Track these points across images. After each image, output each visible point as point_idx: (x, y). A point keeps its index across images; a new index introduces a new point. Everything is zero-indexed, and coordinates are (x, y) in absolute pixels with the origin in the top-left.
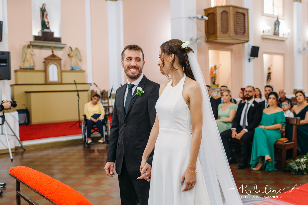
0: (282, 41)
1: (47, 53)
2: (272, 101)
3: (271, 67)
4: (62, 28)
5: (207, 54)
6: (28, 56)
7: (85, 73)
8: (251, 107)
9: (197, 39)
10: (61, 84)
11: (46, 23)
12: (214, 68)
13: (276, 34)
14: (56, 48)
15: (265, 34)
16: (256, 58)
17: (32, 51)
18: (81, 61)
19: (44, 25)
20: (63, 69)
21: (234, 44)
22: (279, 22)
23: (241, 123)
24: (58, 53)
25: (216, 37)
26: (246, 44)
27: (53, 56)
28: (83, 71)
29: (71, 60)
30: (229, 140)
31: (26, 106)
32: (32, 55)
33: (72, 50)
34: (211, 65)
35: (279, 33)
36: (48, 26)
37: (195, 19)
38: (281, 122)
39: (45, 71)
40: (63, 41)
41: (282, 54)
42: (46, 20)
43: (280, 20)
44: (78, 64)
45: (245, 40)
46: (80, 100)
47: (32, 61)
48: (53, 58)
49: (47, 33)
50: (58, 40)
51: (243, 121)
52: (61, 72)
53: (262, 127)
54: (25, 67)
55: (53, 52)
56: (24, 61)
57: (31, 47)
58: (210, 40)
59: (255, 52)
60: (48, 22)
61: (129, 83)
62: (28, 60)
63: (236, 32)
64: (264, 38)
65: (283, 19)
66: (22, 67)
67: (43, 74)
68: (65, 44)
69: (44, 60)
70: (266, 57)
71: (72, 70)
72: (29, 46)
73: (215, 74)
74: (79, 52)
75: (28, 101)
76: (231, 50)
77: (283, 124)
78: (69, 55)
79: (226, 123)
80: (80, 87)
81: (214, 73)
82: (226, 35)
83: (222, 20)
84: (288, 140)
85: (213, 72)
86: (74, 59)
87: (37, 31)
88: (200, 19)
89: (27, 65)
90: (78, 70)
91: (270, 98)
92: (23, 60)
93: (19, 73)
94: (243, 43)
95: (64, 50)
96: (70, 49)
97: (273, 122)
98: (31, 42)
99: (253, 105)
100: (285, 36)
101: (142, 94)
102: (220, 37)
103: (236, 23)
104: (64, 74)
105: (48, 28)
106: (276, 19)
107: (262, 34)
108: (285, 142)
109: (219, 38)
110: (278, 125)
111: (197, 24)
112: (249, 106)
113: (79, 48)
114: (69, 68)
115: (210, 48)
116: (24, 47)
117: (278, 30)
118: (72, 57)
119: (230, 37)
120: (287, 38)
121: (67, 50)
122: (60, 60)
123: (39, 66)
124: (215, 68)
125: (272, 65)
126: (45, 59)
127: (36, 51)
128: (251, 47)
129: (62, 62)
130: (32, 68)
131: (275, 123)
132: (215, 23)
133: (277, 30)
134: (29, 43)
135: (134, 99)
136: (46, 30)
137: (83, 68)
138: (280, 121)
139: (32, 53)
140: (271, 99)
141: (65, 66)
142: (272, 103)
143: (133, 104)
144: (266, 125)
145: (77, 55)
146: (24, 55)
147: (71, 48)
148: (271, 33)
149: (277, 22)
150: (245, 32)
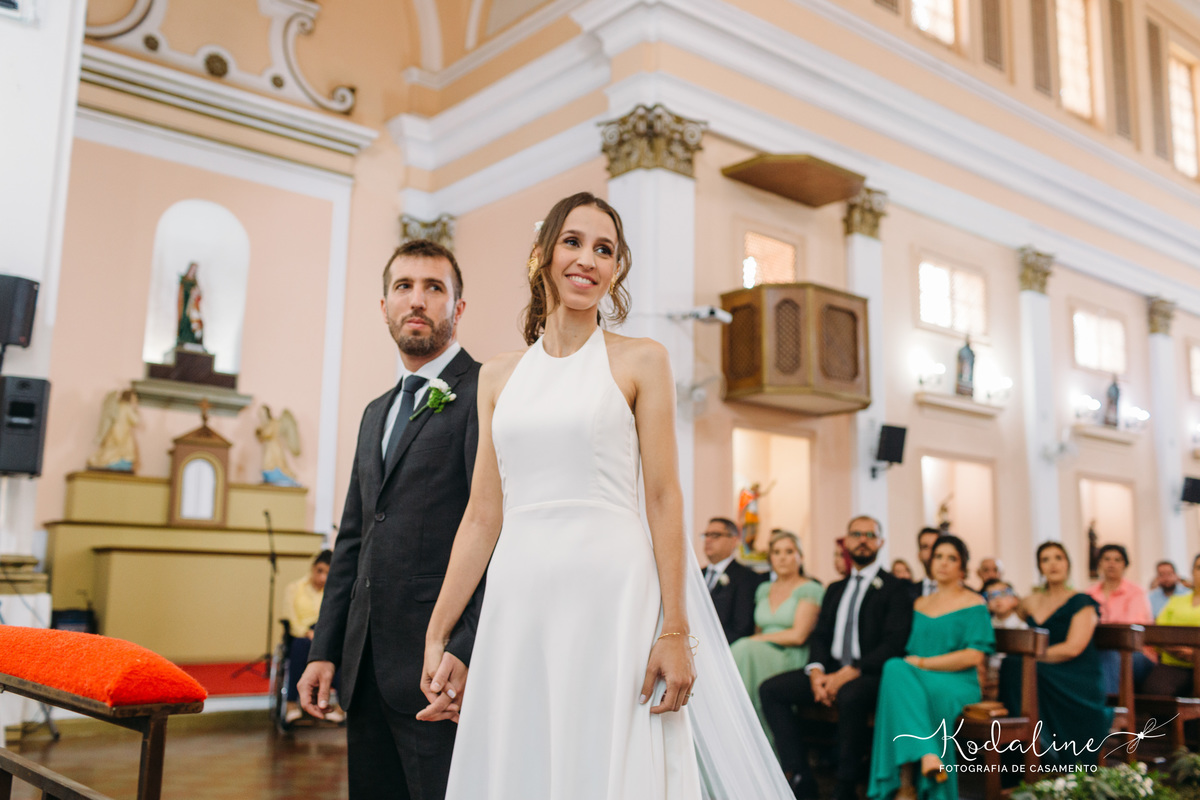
0: (986, 416)
1: (185, 421)
2: (945, 566)
3: (950, 505)
4: (246, 345)
5: (726, 443)
6: (120, 430)
7: (309, 498)
8: (871, 589)
9: (694, 388)
10: (221, 528)
11: (194, 326)
12: (749, 493)
13: (964, 390)
14: (217, 406)
15: (927, 388)
16: (896, 467)
17: (136, 411)
18: (297, 453)
19: (187, 331)
20: (233, 478)
21: (818, 415)
22: (972, 352)
23: (837, 650)
24: (223, 425)
25: (759, 383)
26: (862, 417)
27: (205, 432)
28: (302, 491)
29: (264, 452)
30: (794, 708)
31: (90, 597)
32: (132, 425)
33: (269, 416)
34: (741, 483)
35: (972, 389)
36: (198, 334)
37: (690, 323)
38: (979, 644)
39: (172, 483)
40: (243, 387)
41: (988, 462)
42: (194, 315)
43: (975, 348)
44: (285, 464)
45: (856, 401)
46: (278, 579)
47: (130, 446)
48: (203, 440)
49: (194, 356)
50: (229, 381)
51: (845, 640)
52: (226, 489)
53: (913, 660)
54: (103, 464)
55: (205, 419)
56: (103, 444)
57: (134, 398)
58: (737, 393)
59: (892, 445)
60: (201, 323)
61: (407, 373)
62: (116, 443)
63: (826, 372)
64: (922, 403)
65: (988, 345)
66: (95, 463)
67: (160, 493)
68: (249, 397)
69: (170, 446)
70: (930, 467)
71: (267, 483)
72: (126, 396)
73: (755, 515)
74: (294, 423)
75: (100, 581)
76: (812, 436)
77: (988, 649)
78: (259, 433)
79: (781, 647)
80: (282, 544)
81: (752, 508)
82: (793, 380)
83: (779, 328)
84: (1004, 712)
85: (747, 505)
86: (274, 449)
87: (159, 348)
88: (703, 321)
89: (111, 459)
90: (284, 484)
91: (940, 556)
92: (100, 440)
93: (81, 485)
94: (851, 412)
95: (243, 415)
96: (264, 412)
97: (951, 643)
98: (134, 383)
99: (878, 583)
100: (995, 402)
101: (448, 404)
102: (771, 385)
103: (826, 343)
104: (236, 497)
105: (199, 341)
106: (961, 344)
107: (915, 387)
108: (994, 713)
109: (768, 389)
110: (971, 655)
111: (696, 339)
112: (864, 586)
113: (296, 412)
114: (253, 477)
115: (737, 424)
116: (110, 396)
117: (971, 379)
118: (269, 439)
119: (806, 384)
120: (1001, 409)
121: (252, 417)
122: (226, 445)
123: (154, 464)
124: (756, 492)
125: (951, 496)
126: (177, 441)
127: (150, 415)
128: (877, 430)
129: (234, 455)
130: (126, 467)
131: (960, 646)
132: (754, 340)
133: (966, 376)
134: (127, 387)
135: (418, 423)
136: (190, 347)
137: (303, 480)
138: (977, 637)
139: (135, 418)
140: (943, 561)
141: (241, 469)
142: (945, 573)
143: (414, 439)
144: (926, 655)
145: (284, 434)
146: (108, 423)
147: (268, 410)
148: (948, 387)
149: (965, 353)
150: (855, 373)
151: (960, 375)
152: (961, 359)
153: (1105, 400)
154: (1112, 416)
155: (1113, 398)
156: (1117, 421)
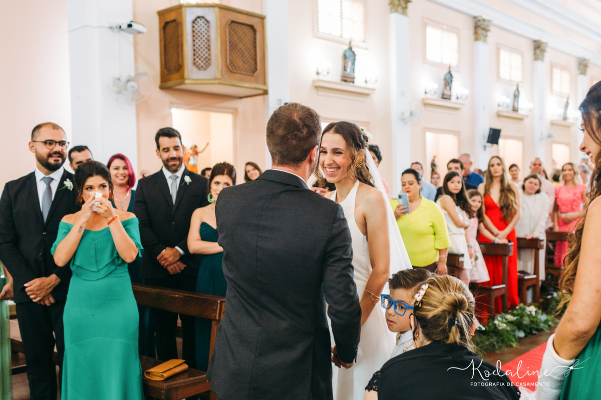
0: (363, 95)
9: (128, 81)
12: (190, 152)
13: (347, 79)
15: (321, 77)
21: (241, 97)
22: (354, 52)
25: (182, 77)
35: (354, 78)
43: (355, 50)
58: (170, 84)
63: (233, 70)
64: (318, 88)
73: (195, 166)
76: (235, 112)
85: (190, 160)
100: (369, 85)
102: (190, 78)
103: (230, 48)
106: (346, 47)
109: (187, 81)
115: (172, 104)
117: (352, 71)
120: (374, 90)
124: (195, 151)
133: (349, 69)
148: (333, 75)
149: (349, 54)
151: (345, 69)
152: (345, 57)
153: (442, 82)
154: (447, 92)
155: (448, 81)
156: (450, 96)
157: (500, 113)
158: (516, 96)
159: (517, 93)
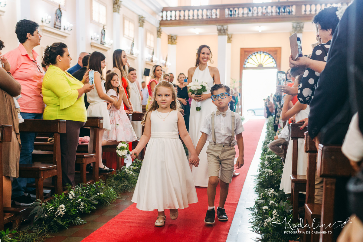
156: (60, 27)
157: (92, 44)
158: (103, 34)
159: (103, 31)
